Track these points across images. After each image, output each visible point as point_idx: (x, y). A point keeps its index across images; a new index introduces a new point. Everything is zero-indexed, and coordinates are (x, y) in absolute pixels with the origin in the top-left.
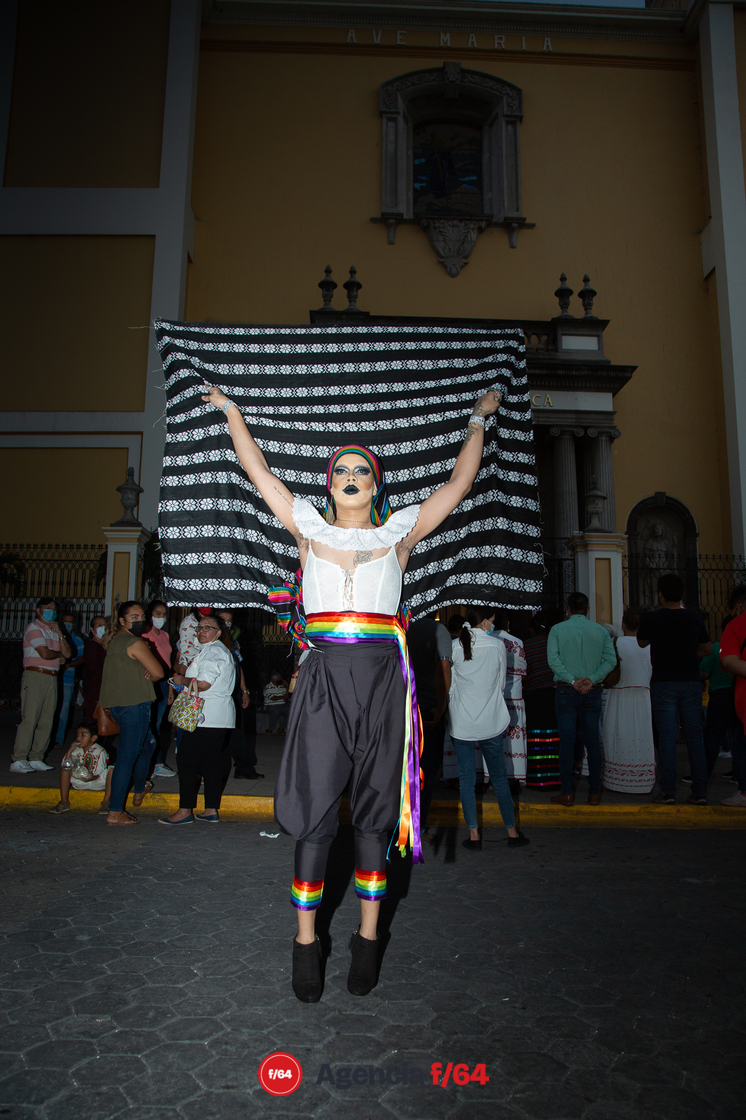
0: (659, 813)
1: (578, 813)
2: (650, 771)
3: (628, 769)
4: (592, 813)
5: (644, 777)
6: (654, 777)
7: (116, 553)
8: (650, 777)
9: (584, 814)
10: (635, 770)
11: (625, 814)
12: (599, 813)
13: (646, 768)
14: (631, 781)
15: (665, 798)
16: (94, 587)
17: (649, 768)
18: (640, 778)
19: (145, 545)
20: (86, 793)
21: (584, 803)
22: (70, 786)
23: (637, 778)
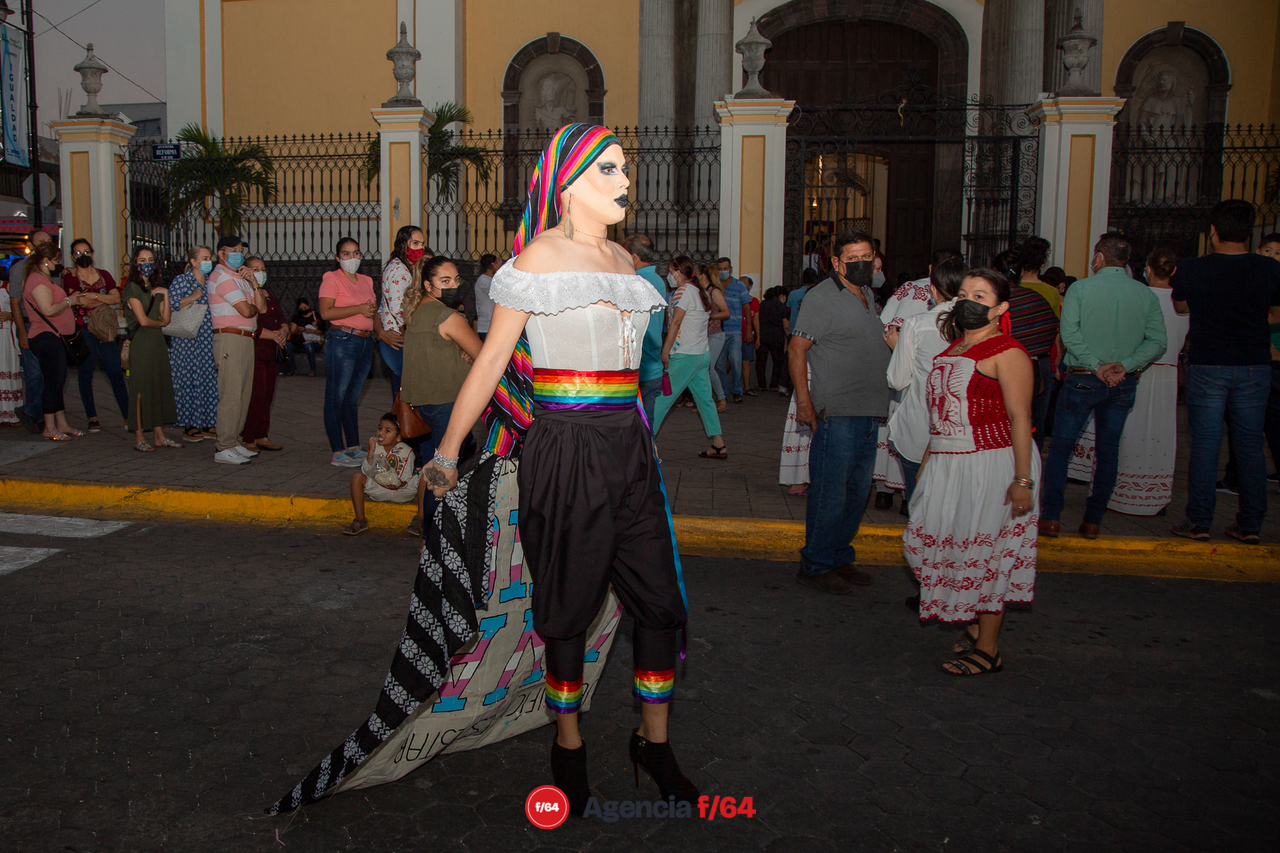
0: (1184, 553)
1: (1064, 548)
2: (1164, 485)
3: (1130, 480)
4: (1083, 550)
5: (1154, 493)
6: (1169, 493)
7: (391, 143)
8: (1162, 493)
9: (1072, 550)
10: (1141, 482)
11: (1133, 552)
12: (1093, 550)
13: (1158, 481)
14: (1134, 497)
15: (1195, 531)
16: (364, 191)
17: (1163, 481)
18: (1149, 494)
19: (430, 130)
20: (387, 506)
21: (1071, 533)
22: (366, 497)
23: (1143, 494)
